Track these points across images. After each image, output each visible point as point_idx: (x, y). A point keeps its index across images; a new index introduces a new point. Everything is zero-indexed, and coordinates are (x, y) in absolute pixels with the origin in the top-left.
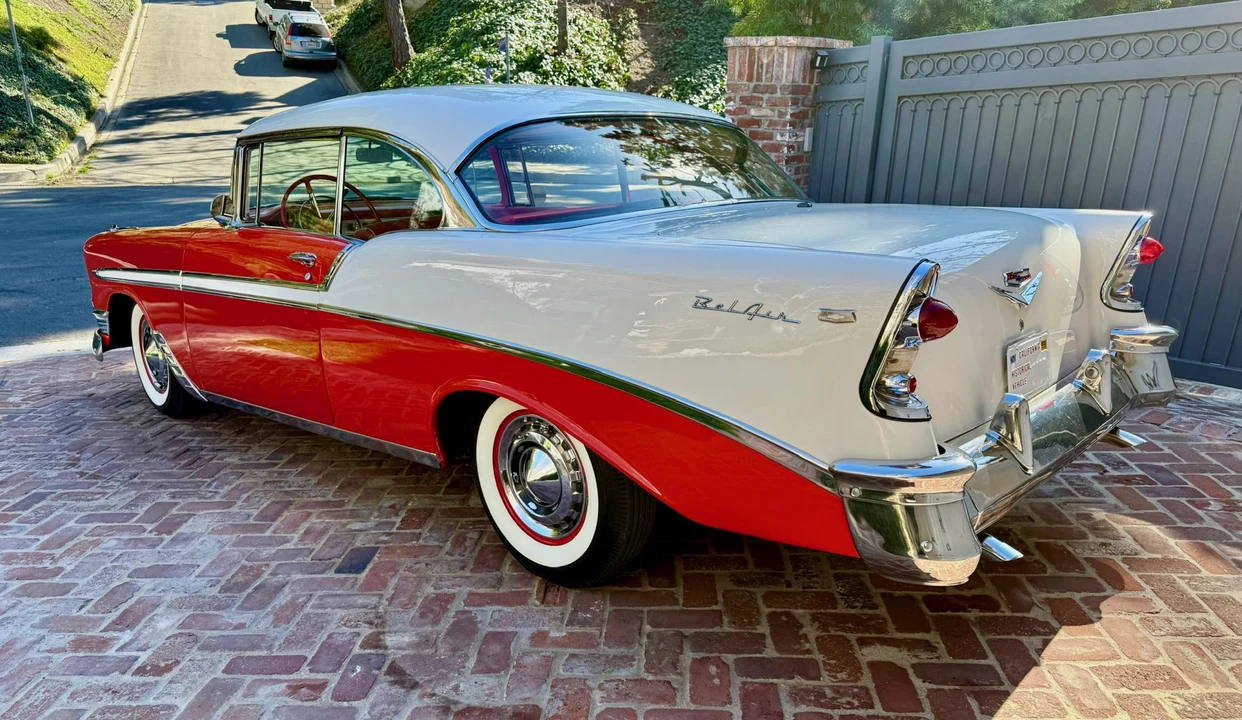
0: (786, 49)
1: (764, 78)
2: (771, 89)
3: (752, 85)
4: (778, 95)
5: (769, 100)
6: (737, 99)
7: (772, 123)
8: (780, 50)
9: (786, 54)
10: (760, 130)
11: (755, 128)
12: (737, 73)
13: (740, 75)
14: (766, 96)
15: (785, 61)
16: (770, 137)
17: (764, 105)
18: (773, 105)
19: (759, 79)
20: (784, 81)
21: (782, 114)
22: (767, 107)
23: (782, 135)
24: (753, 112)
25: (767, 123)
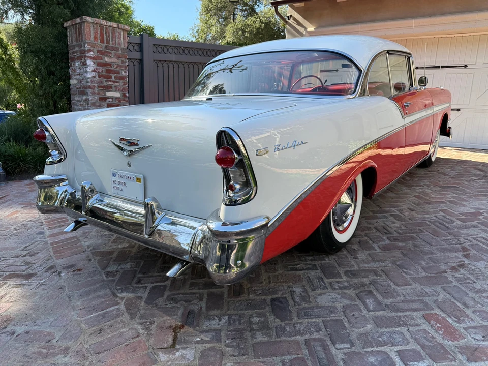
0: (121, 31)
1: (111, 43)
2: (117, 49)
3: (104, 45)
4: (120, 52)
5: (115, 54)
6: (95, 51)
7: (118, 66)
8: (119, 30)
9: (122, 33)
10: (112, 69)
11: (109, 68)
12: (92, 37)
13: (95, 38)
14: (113, 52)
15: (122, 36)
16: (118, 73)
17: (112, 56)
18: (118, 57)
19: (108, 42)
20: (122, 46)
21: (123, 62)
22: (115, 57)
23: (125, 72)
24: (106, 59)
25: (116, 66)
